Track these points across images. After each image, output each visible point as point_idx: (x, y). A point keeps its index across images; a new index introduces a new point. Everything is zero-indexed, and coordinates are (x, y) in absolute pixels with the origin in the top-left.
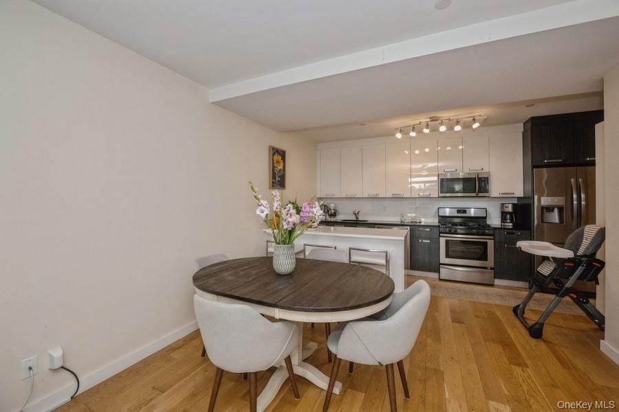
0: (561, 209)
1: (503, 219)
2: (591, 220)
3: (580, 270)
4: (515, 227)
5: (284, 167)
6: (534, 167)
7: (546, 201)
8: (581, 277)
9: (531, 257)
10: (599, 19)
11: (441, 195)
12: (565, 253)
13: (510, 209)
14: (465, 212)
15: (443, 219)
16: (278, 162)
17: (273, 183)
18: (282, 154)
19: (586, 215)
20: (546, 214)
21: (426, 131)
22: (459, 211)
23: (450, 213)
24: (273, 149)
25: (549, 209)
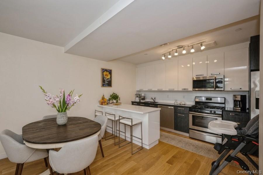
1: (235, 105)
5: (111, 77)
6: (251, 71)
11: (194, 89)
13: (239, 98)
14: (210, 99)
16: (106, 75)
17: (103, 84)
18: (110, 72)
21: (176, 54)
22: (207, 99)
24: (103, 69)
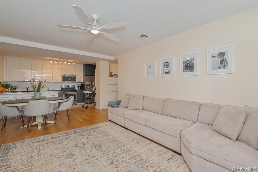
0: (90, 85)
1: (79, 88)
2: (94, 87)
3: (93, 95)
4: (81, 89)
6: (85, 75)
7: (87, 83)
8: (93, 96)
9: (84, 94)
10: (92, 56)
11: (63, 81)
12: (91, 92)
13: (80, 85)
14: (69, 86)
15: (62, 88)
19: (94, 86)
20: (87, 86)
21: (60, 62)
22: (67, 86)
23: (64, 87)
25: (88, 85)
